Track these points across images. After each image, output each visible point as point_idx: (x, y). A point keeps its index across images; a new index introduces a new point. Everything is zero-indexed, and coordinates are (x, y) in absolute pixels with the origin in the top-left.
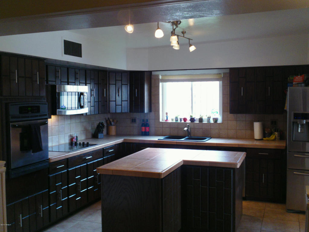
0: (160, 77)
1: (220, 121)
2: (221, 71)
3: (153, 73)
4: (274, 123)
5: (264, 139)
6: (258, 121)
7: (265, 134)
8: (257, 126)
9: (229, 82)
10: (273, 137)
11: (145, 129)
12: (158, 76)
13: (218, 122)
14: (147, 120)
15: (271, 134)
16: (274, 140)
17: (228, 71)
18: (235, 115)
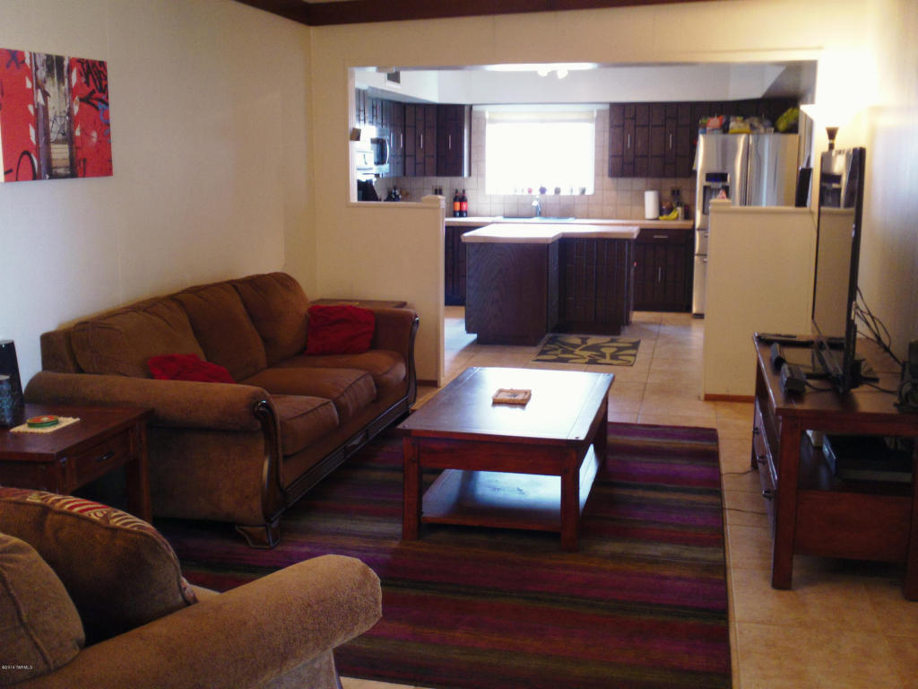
0: (487, 116)
1: (590, 191)
2: (595, 108)
3: (474, 108)
4: (676, 193)
5: (661, 218)
6: (652, 189)
7: (663, 210)
8: (650, 198)
9: (607, 126)
10: (673, 215)
11: (461, 207)
12: (483, 113)
13: (587, 193)
14: (464, 191)
15: (670, 210)
16: (677, 218)
17: (607, 107)
18: (615, 179)
